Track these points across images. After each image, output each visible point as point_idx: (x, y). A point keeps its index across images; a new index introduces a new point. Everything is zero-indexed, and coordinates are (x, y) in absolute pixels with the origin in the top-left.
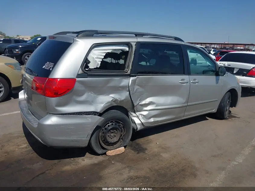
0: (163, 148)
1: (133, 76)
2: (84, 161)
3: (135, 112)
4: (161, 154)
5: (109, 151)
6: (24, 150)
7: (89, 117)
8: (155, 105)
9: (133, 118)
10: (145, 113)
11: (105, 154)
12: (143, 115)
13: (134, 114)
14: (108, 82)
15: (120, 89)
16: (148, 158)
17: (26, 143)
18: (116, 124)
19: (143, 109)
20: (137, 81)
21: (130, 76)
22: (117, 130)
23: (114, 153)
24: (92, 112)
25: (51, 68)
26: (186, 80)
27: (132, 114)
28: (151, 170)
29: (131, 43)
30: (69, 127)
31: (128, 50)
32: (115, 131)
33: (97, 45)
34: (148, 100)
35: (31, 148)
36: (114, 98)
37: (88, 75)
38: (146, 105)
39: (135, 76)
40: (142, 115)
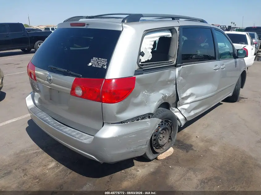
0: (206, 141)
1: (178, 67)
2: (138, 171)
3: (176, 107)
4: (210, 148)
5: (161, 155)
6: (57, 171)
7: (148, 121)
8: (195, 97)
9: (176, 114)
10: (186, 106)
11: (156, 159)
12: (185, 109)
13: (176, 110)
14: (159, 76)
15: (169, 83)
16: (202, 156)
17: (52, 161)
18: (165, 124)
19: (184, 102)
20: (181, 72)
21: (176, 66)
22: (165, 131)
23: (165, 156)
24: (147, 114)
25: (104, 65)
26: (218, 67)
27: (173, 110)
28: (214, 168)
29: (175, 27)
30: (130, 136)
31: (171, 36)
32: (164, 131)
33: (147, 32)
34: (188, 92)
35: (63, 166)
36: (163, 94)
37: (144, 70)
38: (187, 97)
39: (180, 66)
40: (183, 109)
